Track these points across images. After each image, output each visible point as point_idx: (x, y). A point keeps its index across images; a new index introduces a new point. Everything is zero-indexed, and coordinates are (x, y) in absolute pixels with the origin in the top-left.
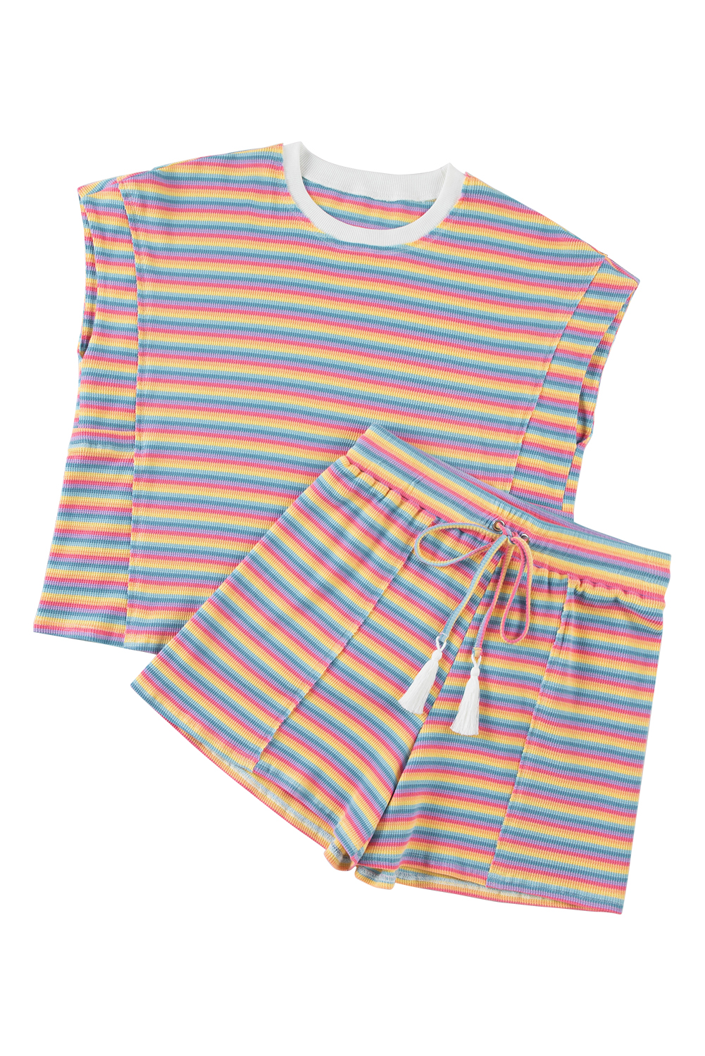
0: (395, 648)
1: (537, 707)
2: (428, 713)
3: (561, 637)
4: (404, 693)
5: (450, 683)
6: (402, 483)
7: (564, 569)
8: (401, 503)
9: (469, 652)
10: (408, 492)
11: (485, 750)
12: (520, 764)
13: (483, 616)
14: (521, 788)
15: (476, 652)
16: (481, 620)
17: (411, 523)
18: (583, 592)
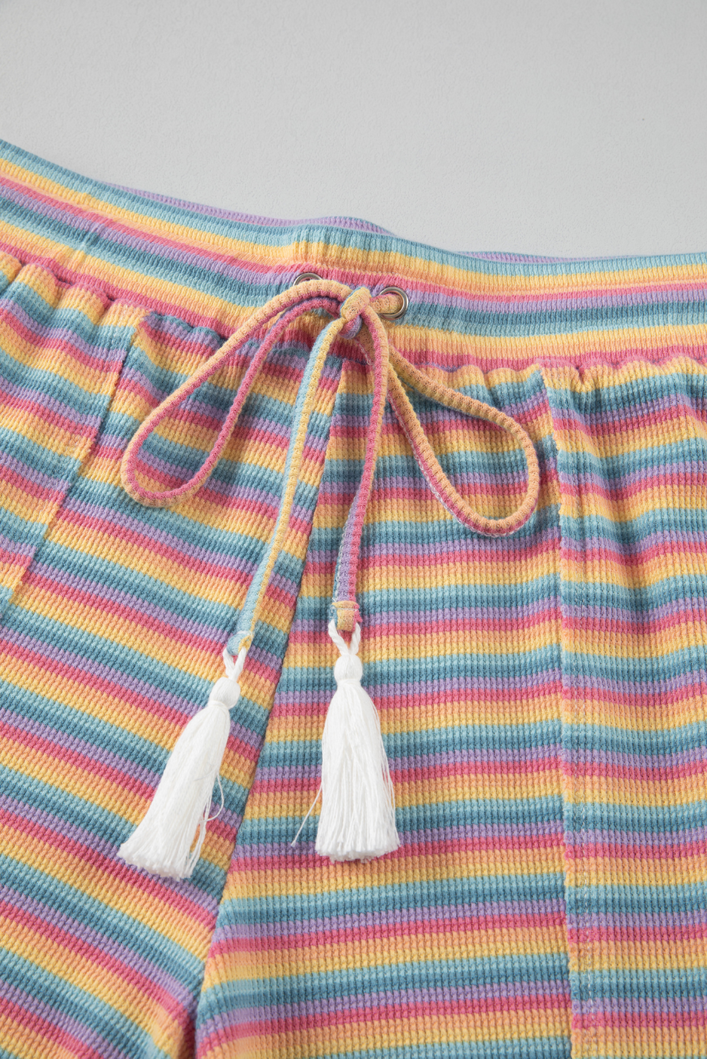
0: (102, 672)
1: (566, 733)
2: (235, 839)
3: (574, 526)
4: (151, 795)
5: (281, 737)
6: (55, 247)
7: (522, 356)
8: (59, 297)
9: (318, 635)
10: (71, 266)
11: (446, 913)
12: (567, 927)
13: (338, 531)
14: (593, 1007)
15: (340, 613)
16: (334, 545)
17: (92, 338)
18: (597, 392)
